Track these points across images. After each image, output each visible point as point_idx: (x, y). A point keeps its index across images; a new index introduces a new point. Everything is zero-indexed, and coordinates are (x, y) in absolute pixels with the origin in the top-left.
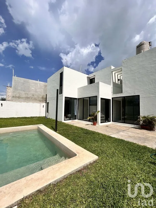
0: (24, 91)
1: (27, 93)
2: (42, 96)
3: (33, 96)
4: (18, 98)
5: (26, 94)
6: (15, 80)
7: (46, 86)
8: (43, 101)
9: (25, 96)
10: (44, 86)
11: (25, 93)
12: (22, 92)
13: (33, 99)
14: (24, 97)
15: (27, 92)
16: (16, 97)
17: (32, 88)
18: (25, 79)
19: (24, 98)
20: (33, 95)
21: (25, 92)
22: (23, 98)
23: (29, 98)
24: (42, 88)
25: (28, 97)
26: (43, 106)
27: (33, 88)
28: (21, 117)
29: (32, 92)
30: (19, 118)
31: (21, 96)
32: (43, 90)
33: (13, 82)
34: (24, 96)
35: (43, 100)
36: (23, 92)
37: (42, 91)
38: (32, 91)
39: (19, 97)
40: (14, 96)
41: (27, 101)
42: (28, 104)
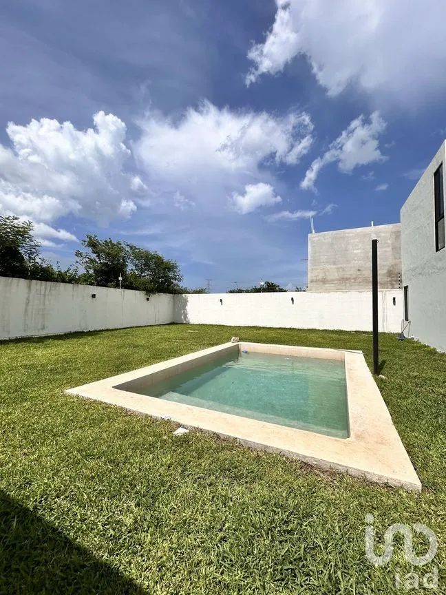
0: (334, 263)
1: (341, 268)
2: (387, 268)
3: (359, 273)
4: (321, 283)
5: (341, 270)
6: (313, 242)
7: (397, 235)
8: (392, 285)
9: (336, 274)
10: (394, 236)
11: (338, 268)
12: (329, 267)
13: (360, 282)
14: (337, 280)
15: (341, 266)
16: (317, 281)
17: (355, 251)
18: (335, 232)
19: (336, 282)
20: (359, 270)
21: (339, 266)
22: (333, 280)
23: (347, 279)
24: (386, 243)
25: (346, 276)
26: (394, 299)
27: (359, 251)
28: (332, 329)
29: (356, 262)
30: (326, 330)
31: (329, 278)
32: (389, 249)
33: (309, 247)
34: (336, 276)
35: (391, 281)
36: (332, 266)
37: (386, 251)
38: (356, 258)
39: (324, 281)
40: (315, 278)
41: (344, 287)
42: (347, 295)
